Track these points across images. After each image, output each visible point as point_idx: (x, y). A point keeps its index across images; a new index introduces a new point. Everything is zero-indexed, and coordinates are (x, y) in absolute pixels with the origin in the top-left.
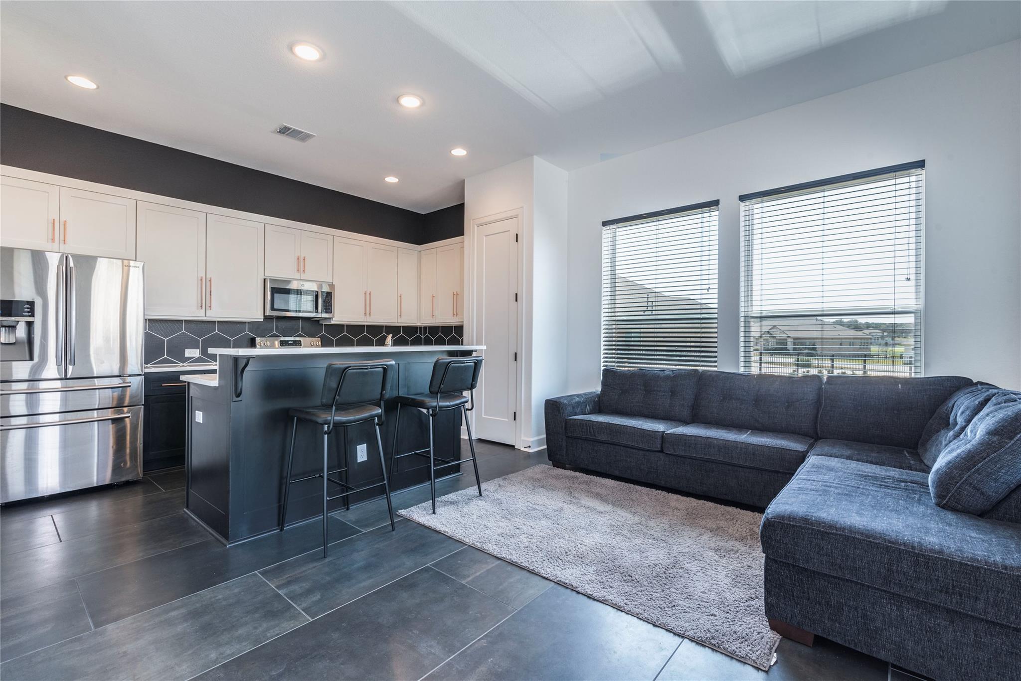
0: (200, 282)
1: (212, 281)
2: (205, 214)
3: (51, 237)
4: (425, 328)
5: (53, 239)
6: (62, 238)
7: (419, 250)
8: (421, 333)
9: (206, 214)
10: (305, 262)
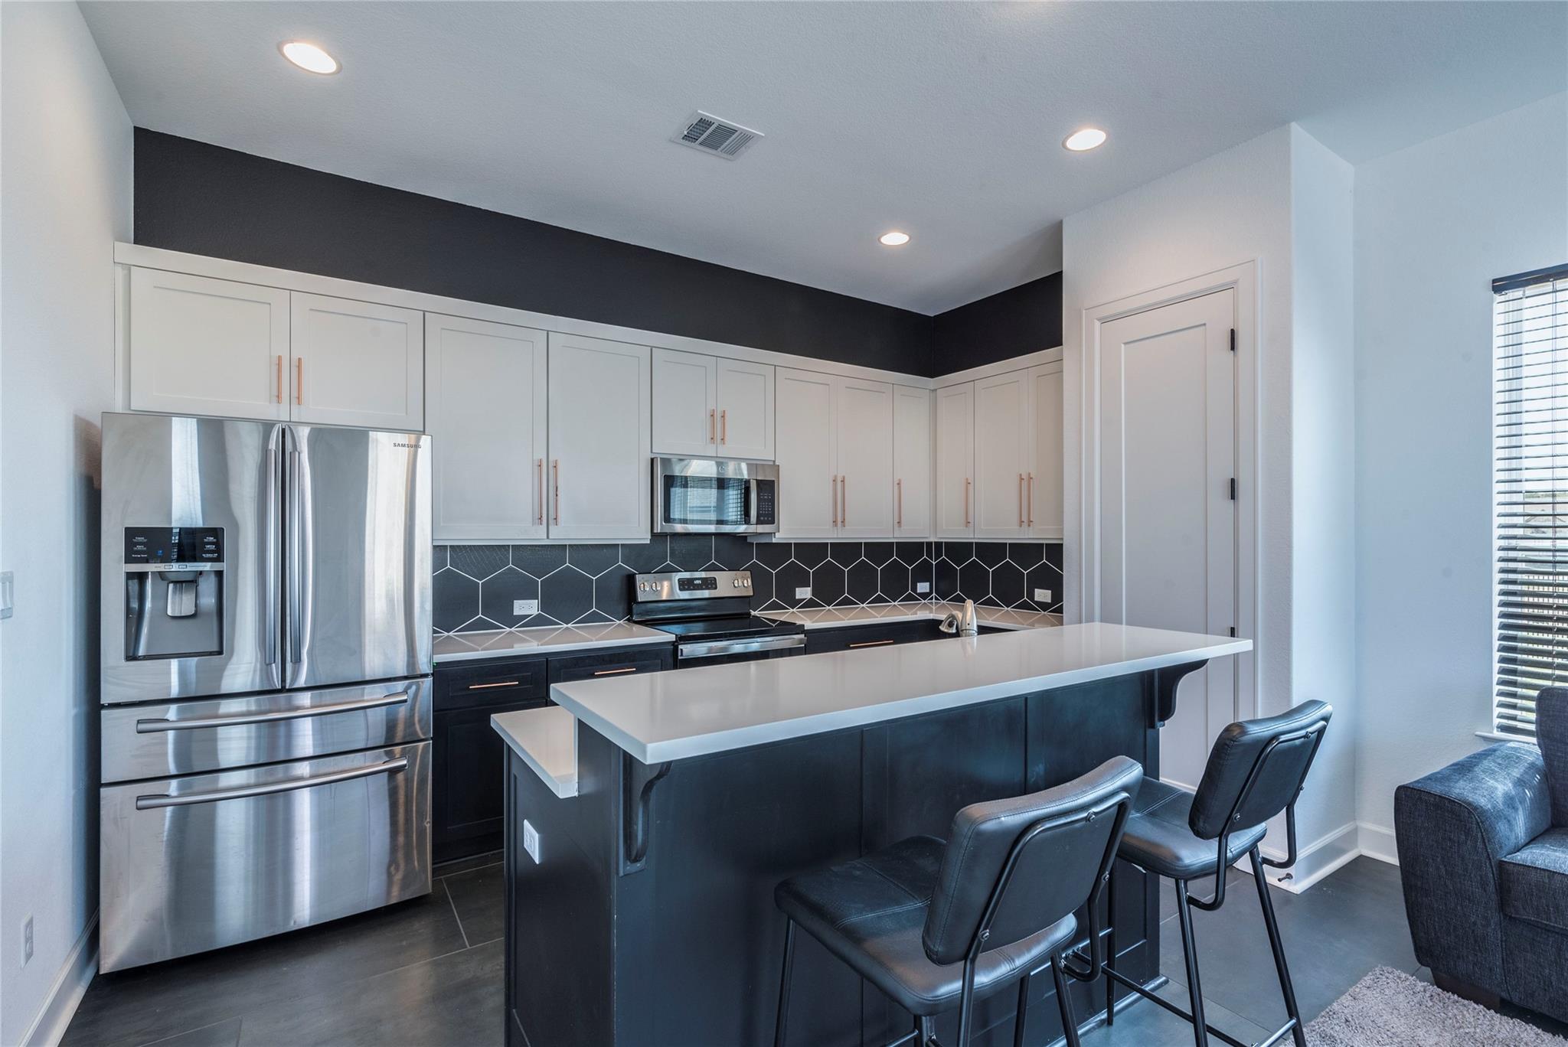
0: (536, 469)
1: (559, 467)
2: (546, 332)
3: (275, 393)
4: (938, 545)
5: (278, 397)
6: (295, 394)
7: (932, 388)
8: (929, 555)
9: (548, 334)
10: (724, 420)
